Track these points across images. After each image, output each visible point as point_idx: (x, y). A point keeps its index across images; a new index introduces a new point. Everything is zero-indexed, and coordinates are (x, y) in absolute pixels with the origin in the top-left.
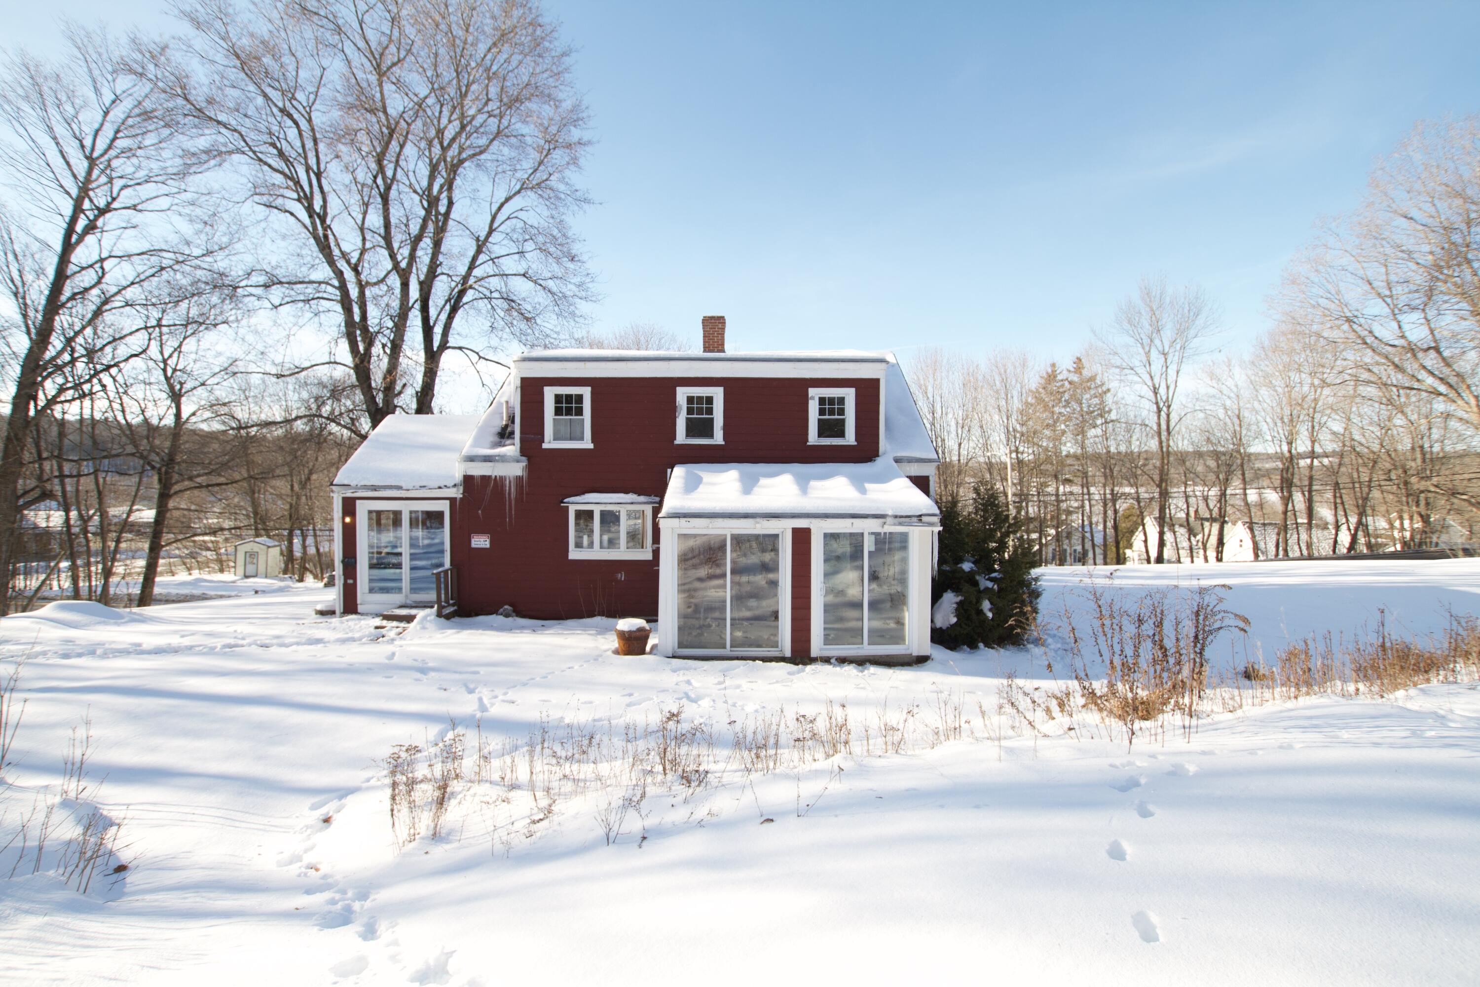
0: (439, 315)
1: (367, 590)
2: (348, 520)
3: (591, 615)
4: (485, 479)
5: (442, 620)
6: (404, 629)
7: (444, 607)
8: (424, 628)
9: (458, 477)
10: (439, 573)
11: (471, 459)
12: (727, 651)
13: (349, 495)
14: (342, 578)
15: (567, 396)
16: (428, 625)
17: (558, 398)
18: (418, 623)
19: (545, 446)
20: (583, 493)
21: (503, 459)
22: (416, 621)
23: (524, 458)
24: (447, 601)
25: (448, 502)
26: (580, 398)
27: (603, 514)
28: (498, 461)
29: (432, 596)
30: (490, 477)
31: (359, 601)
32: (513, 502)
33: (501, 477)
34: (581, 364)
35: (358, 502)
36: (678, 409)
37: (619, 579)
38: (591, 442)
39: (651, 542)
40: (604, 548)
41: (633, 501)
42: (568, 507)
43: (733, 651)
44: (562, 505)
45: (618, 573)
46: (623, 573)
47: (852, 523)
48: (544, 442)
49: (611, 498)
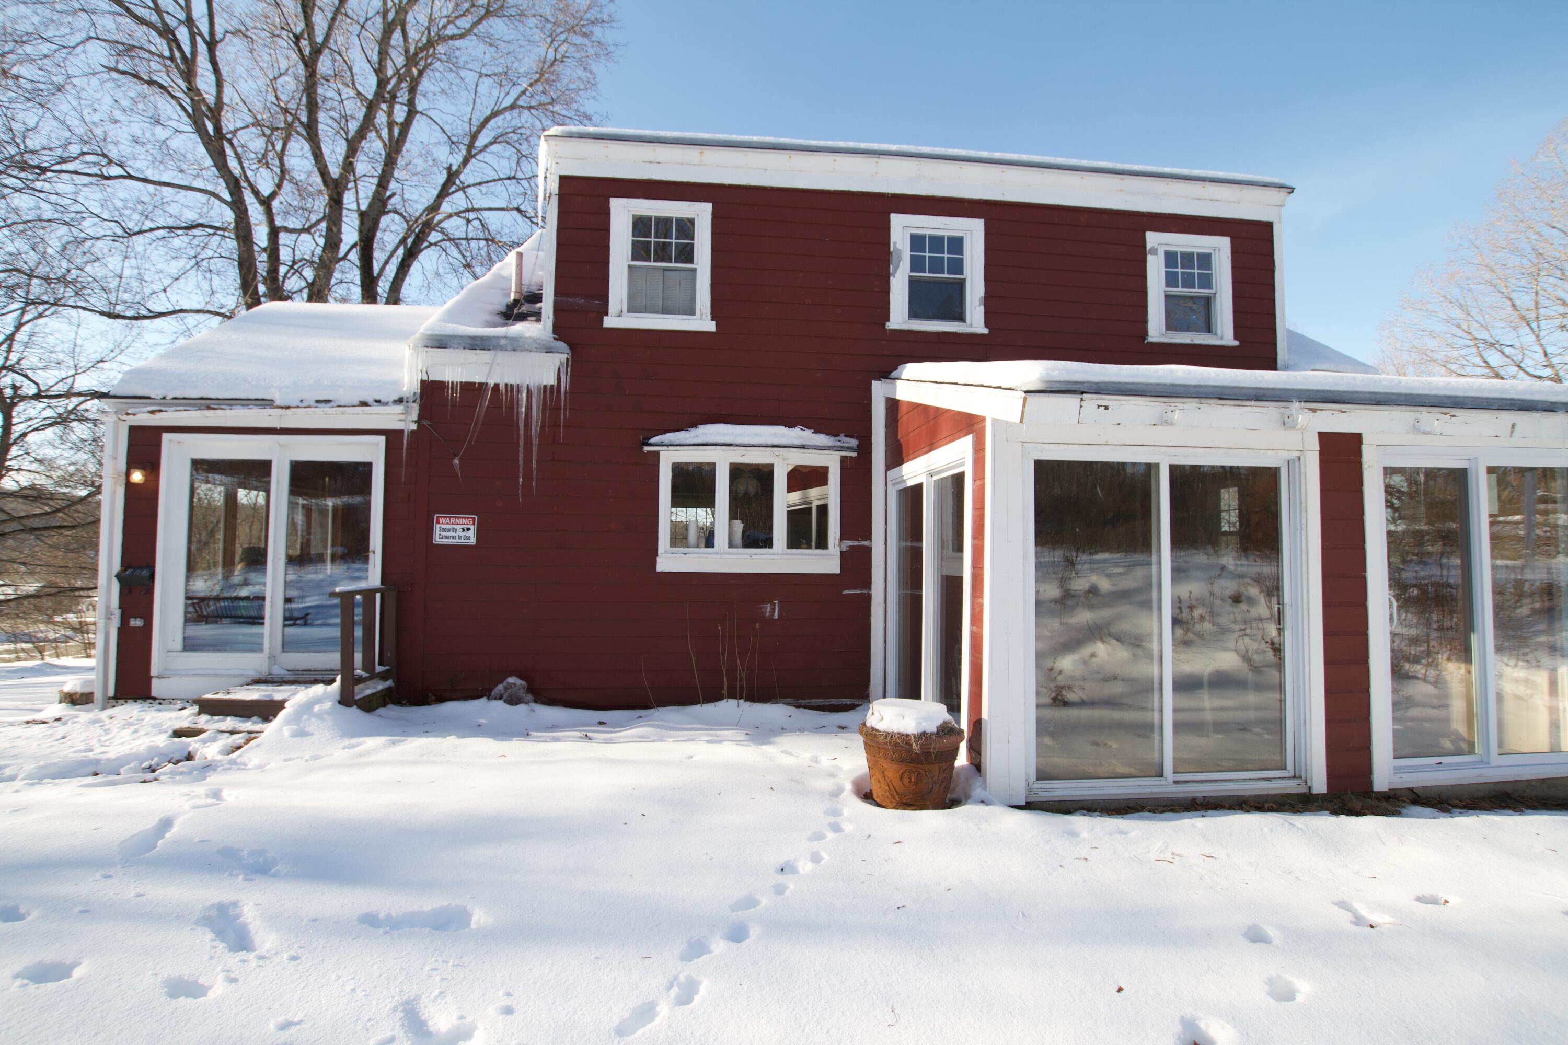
1: (179, 645)
2: (137, 477)
3: (713, 697)
4: (471, 390)
5: (354, 710)
6: (251, 736)
7: (360, 680)
8: (302, 733)
9: (409, 384)
10: (352, 594)
11: (440, 342)
12: (1165, 787)
13: (144, 418)
14: (117, 613)
15: (659, 220)
16: (313, 725)
17: (641, 225)
18: (288, 722)
19: (609, 322)
20: (694, 425)
21: (515, 345)
22: (282, 715)
23: (562, 345)
24: (368, 665)
25: (382, 439)
26: (686, 227)
27: (737, 471)
28: (503, 348)
29: (333, 659)
30: (483, 386)
31: (154, 671)
32: (535, 441)
33: (510, 388)
34: (692, 154)
35: (166, 437)
36: (894, 259)
37: (768, 614)
38: (709, 317)
39: (839, 534)
40: (737, 547)
41: (805, 443)
42: (657, 454)
43: (1187, 782)
44: (646, 449)
45: (766, 603)
46: (776, 602)
47: (1513, 426)
48: (607, 315)
49: (757, 435)
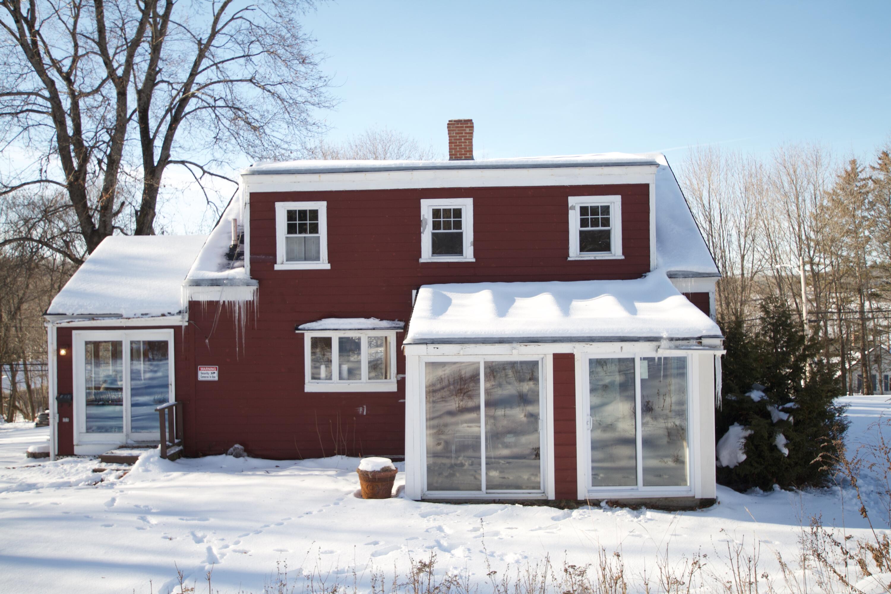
0: (159, 126)
1: (84, 429)
2: (63, 352)
3: (330, 454)
4: (212, 304)
5: (167, 461)
6: (125, 472)
7: (169, 447)
8: (147, 470)
9: (183, 304)
10: (163, 409)
11: (197, 283)
12: (482, 494)
13: (64, 325)
14: (57, 415)
15: (300, 212)
16: (151, 467)
17: (291, 215)
18: (140, 465)
19: (277, 267)
20: (320, 319)
21: (231, 282)
22: (138, 462)
23: (255, 282)
24: (171, 441)
25: (172, 331)
26: (314, 214)
27: (342, 341)
28: (226, 285)
29: (156, 435)
30: (218, 302)
31: (75, 442)
32: (243, 330)
33: (230, 303)
34: (315, 177)
35: (74, 332)
36: (423, 224)
37: (360, 413)
38: (327, 262)
39: (396, 371)
40: (344, 379)
41: (375, 327)
42: (303, 334)
43: (490, 493)
44: (297, 332)
45: (360, 407)
46: (365, 406)
47: (622, 348)
48: (276, 263)
49: (351, 323)
